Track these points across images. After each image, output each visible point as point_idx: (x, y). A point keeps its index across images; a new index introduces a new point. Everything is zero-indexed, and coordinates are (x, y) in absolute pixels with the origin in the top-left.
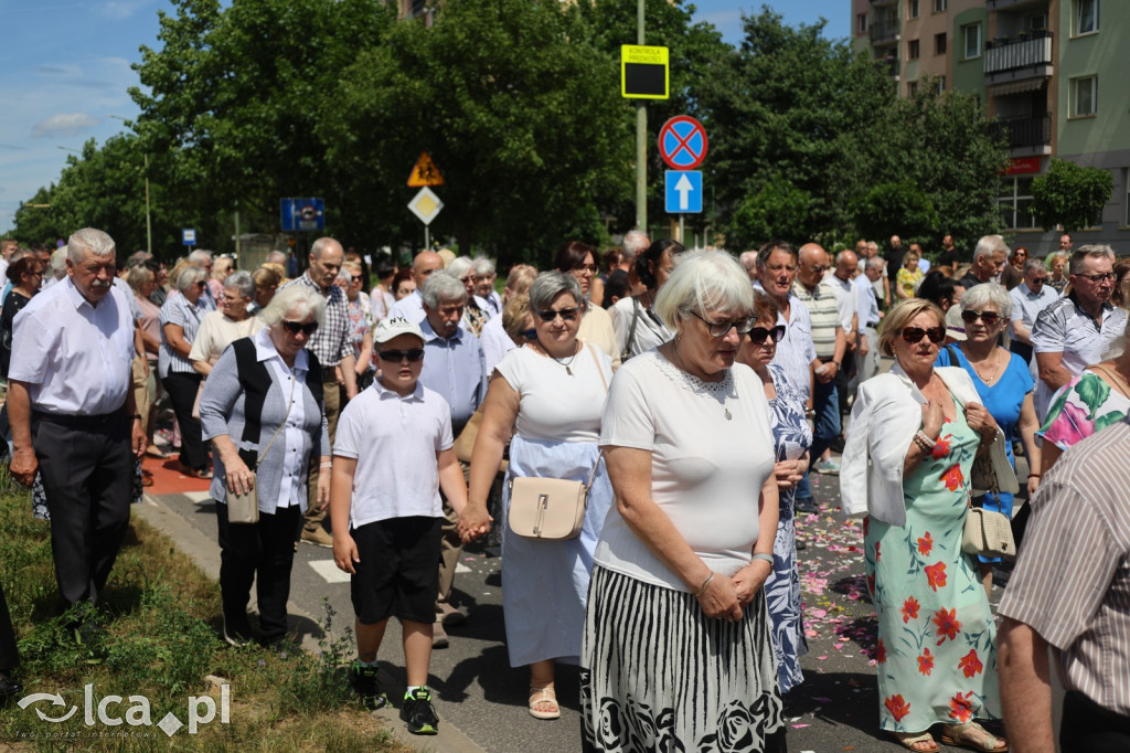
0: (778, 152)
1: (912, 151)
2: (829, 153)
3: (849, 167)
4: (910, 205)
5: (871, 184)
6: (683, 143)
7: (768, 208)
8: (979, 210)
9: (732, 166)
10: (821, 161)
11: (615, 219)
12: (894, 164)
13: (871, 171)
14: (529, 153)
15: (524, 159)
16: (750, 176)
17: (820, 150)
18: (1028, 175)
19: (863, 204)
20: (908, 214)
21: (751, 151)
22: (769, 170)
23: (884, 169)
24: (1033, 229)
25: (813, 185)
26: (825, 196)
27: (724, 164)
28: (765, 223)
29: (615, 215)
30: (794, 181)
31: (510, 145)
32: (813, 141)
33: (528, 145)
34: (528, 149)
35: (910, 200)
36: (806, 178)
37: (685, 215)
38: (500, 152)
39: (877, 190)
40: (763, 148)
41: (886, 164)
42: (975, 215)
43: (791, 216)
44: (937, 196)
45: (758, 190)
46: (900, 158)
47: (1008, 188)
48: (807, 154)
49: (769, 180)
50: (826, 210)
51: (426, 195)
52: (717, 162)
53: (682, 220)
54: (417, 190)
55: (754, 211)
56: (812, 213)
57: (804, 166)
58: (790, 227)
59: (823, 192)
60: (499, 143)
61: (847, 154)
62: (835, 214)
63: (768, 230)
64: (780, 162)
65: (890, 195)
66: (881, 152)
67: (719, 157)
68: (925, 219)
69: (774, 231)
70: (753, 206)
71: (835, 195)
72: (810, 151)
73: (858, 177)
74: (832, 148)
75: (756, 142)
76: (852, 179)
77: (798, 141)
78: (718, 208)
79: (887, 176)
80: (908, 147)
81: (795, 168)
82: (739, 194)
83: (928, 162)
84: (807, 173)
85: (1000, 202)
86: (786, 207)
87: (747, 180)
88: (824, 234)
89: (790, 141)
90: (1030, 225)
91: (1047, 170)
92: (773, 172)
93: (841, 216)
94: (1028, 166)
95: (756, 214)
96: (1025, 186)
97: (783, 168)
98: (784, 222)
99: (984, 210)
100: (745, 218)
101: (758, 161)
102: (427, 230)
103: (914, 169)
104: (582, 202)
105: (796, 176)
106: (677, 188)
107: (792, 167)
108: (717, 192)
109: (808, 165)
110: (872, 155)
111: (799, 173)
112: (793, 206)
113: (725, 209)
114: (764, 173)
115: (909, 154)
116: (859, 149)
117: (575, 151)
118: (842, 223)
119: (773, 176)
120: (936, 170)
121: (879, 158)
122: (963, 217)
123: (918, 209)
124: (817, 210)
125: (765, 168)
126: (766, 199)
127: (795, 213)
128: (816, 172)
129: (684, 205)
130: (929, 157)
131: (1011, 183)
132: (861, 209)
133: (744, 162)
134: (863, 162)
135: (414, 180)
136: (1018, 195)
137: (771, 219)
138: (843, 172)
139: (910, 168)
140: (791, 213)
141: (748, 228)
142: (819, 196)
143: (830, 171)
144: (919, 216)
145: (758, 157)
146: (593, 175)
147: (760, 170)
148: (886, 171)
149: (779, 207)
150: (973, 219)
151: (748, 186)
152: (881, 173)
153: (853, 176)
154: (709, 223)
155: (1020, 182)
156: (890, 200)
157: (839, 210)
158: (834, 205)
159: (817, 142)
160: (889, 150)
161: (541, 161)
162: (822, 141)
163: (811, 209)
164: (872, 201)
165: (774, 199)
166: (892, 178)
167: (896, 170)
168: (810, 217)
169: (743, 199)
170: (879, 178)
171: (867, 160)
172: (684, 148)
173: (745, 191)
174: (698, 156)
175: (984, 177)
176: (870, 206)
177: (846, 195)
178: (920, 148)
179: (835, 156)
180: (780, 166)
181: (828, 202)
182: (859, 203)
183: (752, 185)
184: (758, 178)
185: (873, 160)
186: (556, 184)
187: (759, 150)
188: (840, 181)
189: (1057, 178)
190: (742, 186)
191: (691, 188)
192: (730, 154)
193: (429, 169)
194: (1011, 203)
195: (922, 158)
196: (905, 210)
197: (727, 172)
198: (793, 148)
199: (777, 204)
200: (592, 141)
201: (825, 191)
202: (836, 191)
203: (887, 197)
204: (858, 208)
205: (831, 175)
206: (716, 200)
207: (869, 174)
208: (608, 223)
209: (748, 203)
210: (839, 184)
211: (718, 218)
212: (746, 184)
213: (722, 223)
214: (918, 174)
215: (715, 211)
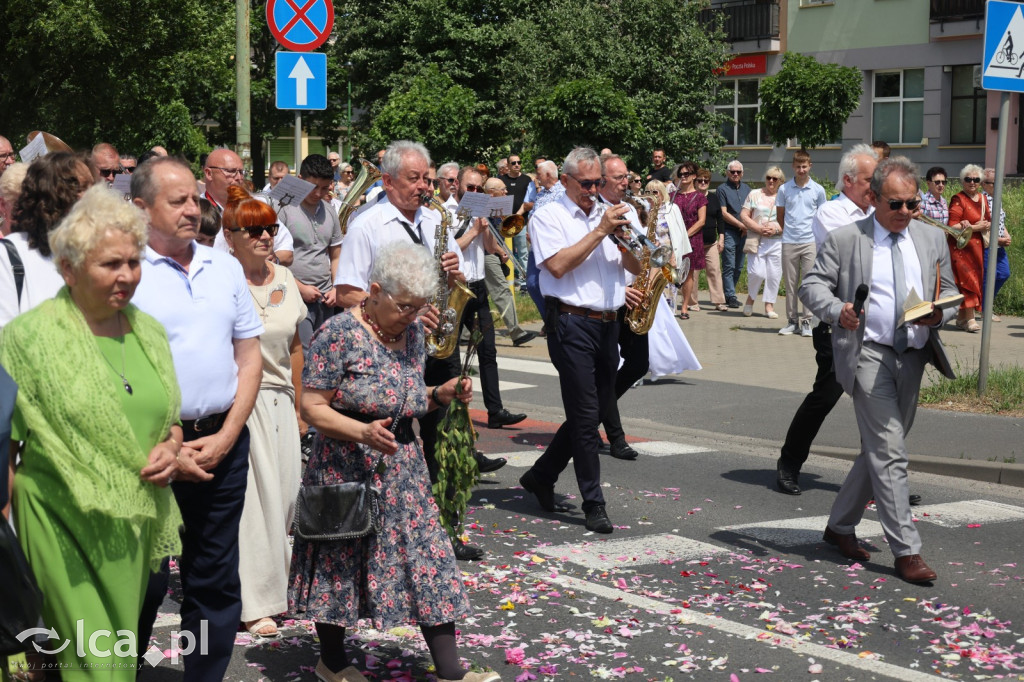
0: (433, 38)
1: (605, 41)
2: (500, 42)
3: (526, 60)
4: (606, 111)
5: (554, 82)
6: (301, 14)
7: (420, 110)
8: (690, 120)
9: (371, 57)
10: (491, 52)
11: (217, 125)
12: (582, 57)
13: (554, 66)
16: (396, 71)
17: (489, 38)
18: (750, 78)
19: (545, 107)
20: (604, 121)
21: (397, 37)
22: (419, 64)
24: (759, 146)
25: (482, 84)
26: (495, 98)
27: (362, 53)
28: (416, 131)
29: (218, 120)
30: (453, 77)
32: (479, 26)
35: (606, 102)
36: (470, 75)
37: (304, 113)
39: (565, 87)
41: (573, 57)
42: (686, 127)
43: (451, 121)
44: (638, 99)
46: (589, 50)
47: (727, 92)
48: (471, 43)
50: (497, 117)
52: (353, 50)
53: (298, 121)
55: (401, 114)
56: (479, 120)
57: (467, 58)
58: (449, 136)
59: (493, 93)
61: (522, 44)
62: (509, 122)
64: (436, 53)
65: (580, 95)
66: (566, 41)
67: (354, 43)
68: (626, 129)
70: (400, 108)
71: (508, 96)
72: (475, 38)
73: (538, 74)
74: (504, 36)
75: (404, 25)
76: (529, 75)
77: (459, 26)
78: (354, 109)
81: (456, 61)
82: (383, 94)
85: (719, 111)
86: (444, 110)
87: (392, 76)
88: (495, 149)
89: (448, 25)
90: (754, 142)
91: (776, 69)
92: (424, 65)
93: (516, 125)
94: (751, 66)
95: (404, 119)
96: (749, 91)
97: (440, 61)
98: (441, 131)
99: (699, 120)
103: (607, 64)
104: (167, 98)
105: (457, 71)
106: (291, 76)
107: (452, 60)
108: (353, 90)
109: (473, 57)
110: (555, 46)
111: (460, 67)
112: (453, 108)
113: (362, 111)
114: (414, 67)
115: (601, 43)
116: (538, 38)
118: (518, 134)
119: (426, 70)
120: (634, 65)
121: (563, 49)
122: (669, 129)
123: (616, 115)
124: (485, 117)
125: (415, 61)
126: (416, 99)
127: (455, 118)
128: (484, 67)
129: (302, 100)
131: (731, 86)
132: (541, 113)
134: (544, 55)
136: (739, 103)
137: (423, 125)
138: (517, 65)
139: (601, 63)
140: (450, 118)
142: (488, 98)
143: (503, 65)
144: (616, 124)
147: (407, 63)
149: (436, 109)
150: (683, 132)
151: (394, 84)
153: (531, 71)
154: (345, 133)
155: (742, 85)
156: (579, 100)
157: (513, 117)
158: (507, 109)
159: (485, 27)
160: (575, 39)
162: (491, 27)
163: (478, 114)
164: (555, 103)
165: (428, 97)
166: (579, 76)
167: (583, 65)
168: (477, 125)
169: (386, 99)
170: (564, 76)
171: (548, 52)
172: (302, 20)
173: (389, 89)
174: (322, 32)
175: (696, 74)
176: (553, 109)
177: (522, 98)
179: (508, 47)
180: (435, 59)
181: (500, 107)
182: (539, 105)
183: (399, 82)
184: (406, 73)
185: (557, 52)
186: (130, 73)
188: (514, 78)
189: (793, 78)
190: (385, 83)
191: (312, 77)
192: (369, 40)
194: (730, 112)
196: (598, 116)
197: (366, 64)
198: (453, 34)
199: (432, 105)
201: (496, 92)
202: (511, 91)
203: (575, 98)
204: (538, 111)
205: (503, 70)
206: (353, 101)
207: (551, 70)
208: (208, 130)
209: (393, 105)
210: (513, 82)
211: (354, 125)
212: (391, 81)
213: (361, 131)
214: (612, 69)
215: (352, 114)
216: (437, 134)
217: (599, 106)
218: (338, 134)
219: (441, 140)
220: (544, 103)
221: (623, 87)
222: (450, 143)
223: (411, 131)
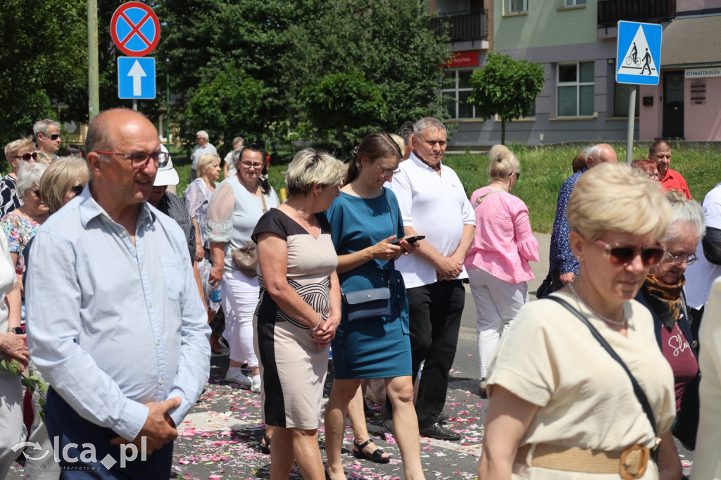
0: (231, 41)
1: (360, 43)
2: (281, 43)
3: (300, 57)
5: (321, 74)
6: (136, 29)
7: (222, 96)
8: (423, 101)
9: (185, 54)
10: (273, 51)
12: (344, 55)
13: (321, 61)
16: (205, 65)
17: (272, 41)
18: (467, 69)
19: (314, 93)
21: (204, 40)
22: (223, 59)
23: (334, 60)
24: (474, 119)
25: (266, 75)
26: (277, 85)
27: (178, 52)
28: (219, 111)
29: (67, 103)
30: (246, 69)
32: (265, 32)
36: (259, 68)
37: (139, 102)
39: (329, 79)
40: (216, 37)
41: (336, 55)
42: (420, 106)
43: (245, 104)
44: (385, 86)
45: (212, 78)
46: (349, 50)
47: (450, 81)
48: (259, 44)
49: (223, 69)
50: (279, 99)
52: (170, 50)
53: (135, 106)
55: (208, 99)
56: (266, 102)
57: (257, 56)
58: (245, 115)
59: (276, 81)
61: (298, 45)
62: (288, 103)
64: (234, 52)
65: (340, 84)
66: (331, 43)
67: (172, 45)
69: (229, 120)
70: (207, 94)
71: (287, 84)
72: (263, 41)
73: (310, 67)
74: (284, 39)
75: (210, 31)
76: (303, 69)
77: (250, 31)
79: (336, 67)
80: (356, 39)
81: (248, 57)
82: (194, 82)
83: (375, 54)
85: (443, 94)
86: (240, 96)
87: (201, 68)
88: (278, 123)
89: (242, 31)
90: (471, 116)
91: (485, 63)
92: (226, 61)
93: (294, 105)
94: (468, 60)
95: (210, 102)
96: (465, 79)
97: (236, 57)
98: (238, 111)
99: (430, 101)
100: (199, 106)
101: (212, 50)
103: (363, 61)
105: (249, 66)
106: (130, 74)
107: (245, 57)
108: (171, 81)
109: (260, 55)
110: (322, 46)
111: (252, 62)
112: (247, 95)
113: (179, 96)
114: (218, 62)
115: (357, 45)
116: (309, 41)
117: (25, 36)
118: (295, 112)
119: (227, 65)
120: (382, 61)
121: (328, 49)
123: (367, 98)
124: (270, 99)
125: (219, 57)
126: (220, 88)
127: (248, 102)
128: (268, 62)
129: (137, 92)
130: (377, 48)
131: (453, 75)
132: (312, 97)
133: (198, 51)
134: (314, 53)
136: (459, 88)
137: (225, 108)
138: (294, 62)
139: (358, 59)
140: (245, 102)
142: (272, 85)
143: (283, 61)
145: (211, 46)
146: (43, 60)
147: (214, 59)
148: (336, 63)
149: (234, 95)
151: (203, 75)
152: (331, 64)
153: (304, 66)
154: (165, 112)
155: (461, 75)
156: (340, 88)
157: (292, 100)
158: (287, 94)
159: (269, 32)
160: (338, 42)
162: (273, 32)
163: (265, 98)
164: (321, 91)
165: (228, 87)
166: (341, 69)
167: (345, 61)
168: (264, 106)
169: (197, 87)
170: (330, 69)
171: (317, 51)
172: (136, 34)
173: (199, 80)
174: (151, 42)
175: (428, 69)
176: (321, 95)
177: (298, 85)
178: (368, 40)
179: (287, 47)
180: (233, 55)
181: (281, 92)
182: (310, 92)
183: (205, 73)
184: (210, 67)
185: (323, 51)
187: (214, 39)
188: (292, 71)
189: (494, 71)
190: (196, 75)
191: (144, 75)
192: (183, 42)
194: (453, 94)
195: (369, 49)
196: (354, 100)
197: (181, 60)
198: (245, 37)
199: (231, 93)
201: (278, 81)
202: (289, 80)
203: (337, 86)
204: (309, 97)
205: (283, 65)
206: (171, 88)
207: (319, 64)
208: (60, 110)
209: (202, 91)
210: (291, 74)
211: (172, 107)
212: (200, 73)
213: (177, 110)
214: (366, 65)
215: (170, 99)
216: (235, 113)
217: (354, 92)
218: (159, 113)
219: (237, 118)
220: (314, 90)
221: (373, 77)
222: (244, 120)
223: (215, 111)
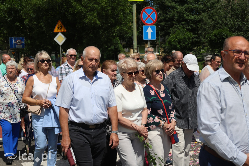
0: (181, 19)
1: (227, 19)
2: (198, 19)
3: (205, 24)
5: (213, 30)
6: (149, 16)
7: (178, 38)
9: (165, 24)
10: (196, 22)
12: (221, 23)
13: (213, 25)
14: (95, 20)
15: (94, 22)
16: (172, 28)
17: (195, 19)
19: (211, 37)
21: (172, 19)
23: (217, 25)
25: (193, 31)
26: (197, 34)
27: (163, 24)
28: (177, 44)
29: (126, 42)
30: (186, 29)
31: (89, 18)
32: (193, 16)
33: (95, 17)
34: (95, 19)
36: (191, 28)
37: (150, 41)
38: (86, 20)
39: (216, 31)
40: (176, 18)
41: (218, 23)
43: (186, 41)
45: (175, 32)
46: (223, 21)
48: (191, 20)
49: (178, 29)
50: (198, 39)
51: (60, 35)
52: (160, 23)
53: (149, 43)
54: (57, 33)
55: (173, 39)
56: (193, 40)
57: (190, 24)
58: (186, 45)
59: (197, 33)
60: (85, 17)
61: (205, 20)
62: (201, 40)
63: (178, 46)
64: (182, 23)
65: (220, 33)
66: (216, 19)
67: (161, 21)
69: (181, 47)
70: (173, 38)
71: (201, 34)
72: (192, 19)
73: (209, 28)
74: (200, 18)
75: (174, 16)
76: (207, 28)
77: (188, 16)
78: (161, 38)
79: (218, 27)
80: (225, 17)
81: (187, 25)
82: (168, 34)
83: (232, 22)
84: (191, 26)
86: (184, 38)
87: (171, 29)
88: (198, 47)
89: (185, 15)
92: (179, 26)
93: (203, 41)
95: (174, 40)
97: (183, 25)
98: (184, 43)
100: (170, 42)
101: (174, 22)
102: (60, 47)
103: (228, 25)
104: (114, 37)
105: (187, 27)
106: (147, 31)
107: (186, 24)
108: (160, 33)
109: (191, 24)
110: (213, 20)
112: (187, 37)
113: (163, 39)
114: (177, 26)
115: (226, 19)
116: (209, 18)
117: (112, 19)
118: (204, 43)
119: (180, 27)
120: (235, 25)
121: (215, 21)
124: (195, 39)
125: (177, 25)
126: (177, 35)
127: (187, 40)
128: (194, 26)
129: (150, 37)
130: (233, 20)
132: (210, 38)
133: (170, 23)
134: (210, 23)
135: (56, 30)
137: (179, 42)
138: (203, 26)
139: (226, 24)
140: (186, 40)
141: (171, 45)
142: (194, 34)
143: (199, 26)
145: (174, 21)
146: (118, 27)
148: (218, 26)
149: (182, 38)
151: (171, 31)
152: (216, 26)
153: (207, 27)
154: (158, 44)
156: (220, 35)
157: (203, 39)
158: (201, 37)
159: (194, 16)
160: (219, 18)
161: (100, 23)
162: (196, 15)
163: (193, 38)
164: (213, 36)
165: (180, 35)
166: (220, 28)
167: (221, 25)
169: (169, 35)
170: (216, 28)
171: (211, 22)
172: (149, 17)
173: (170, 33)
174: (154, 21)
176: (213, 37)
177: (205, 34)
178: (230, 17)
179: (201, 21)
180: (182, 24)
181: (199, 36)
182: (209, 36)
183: (172, 30)
184: (174, 28)
185: (214, 22)
186: (105, 31)
187: (175, 19)
188: (202, 29)
190: (169, 31)
191: (152, 31)
192: (164, 20)
193: (61, 26)
195: (230, 21)
197: (164, 26)
198: (186, 18)
199: (181, 37)
200: (117, 16)
201: (197, 32)
202: (201, 32)
203: (219, 34)
204: (209, 38)
205: (199, 27)
206: (160, 36)
207: (212, 26)
208: (123, 44)
209: (171, 37)
210: (202, 30)
211: (161, 42)
212: (171, 30)
213: (162, 44)
214: (229, 26)
215: (160, 40)
216: (183, 44)
217: (225, 36)
218: (156, 45)
219: (184, 46)
220: (211, 35)
221: (232, 30)
222: (186, 46)
223: (176, 44)
